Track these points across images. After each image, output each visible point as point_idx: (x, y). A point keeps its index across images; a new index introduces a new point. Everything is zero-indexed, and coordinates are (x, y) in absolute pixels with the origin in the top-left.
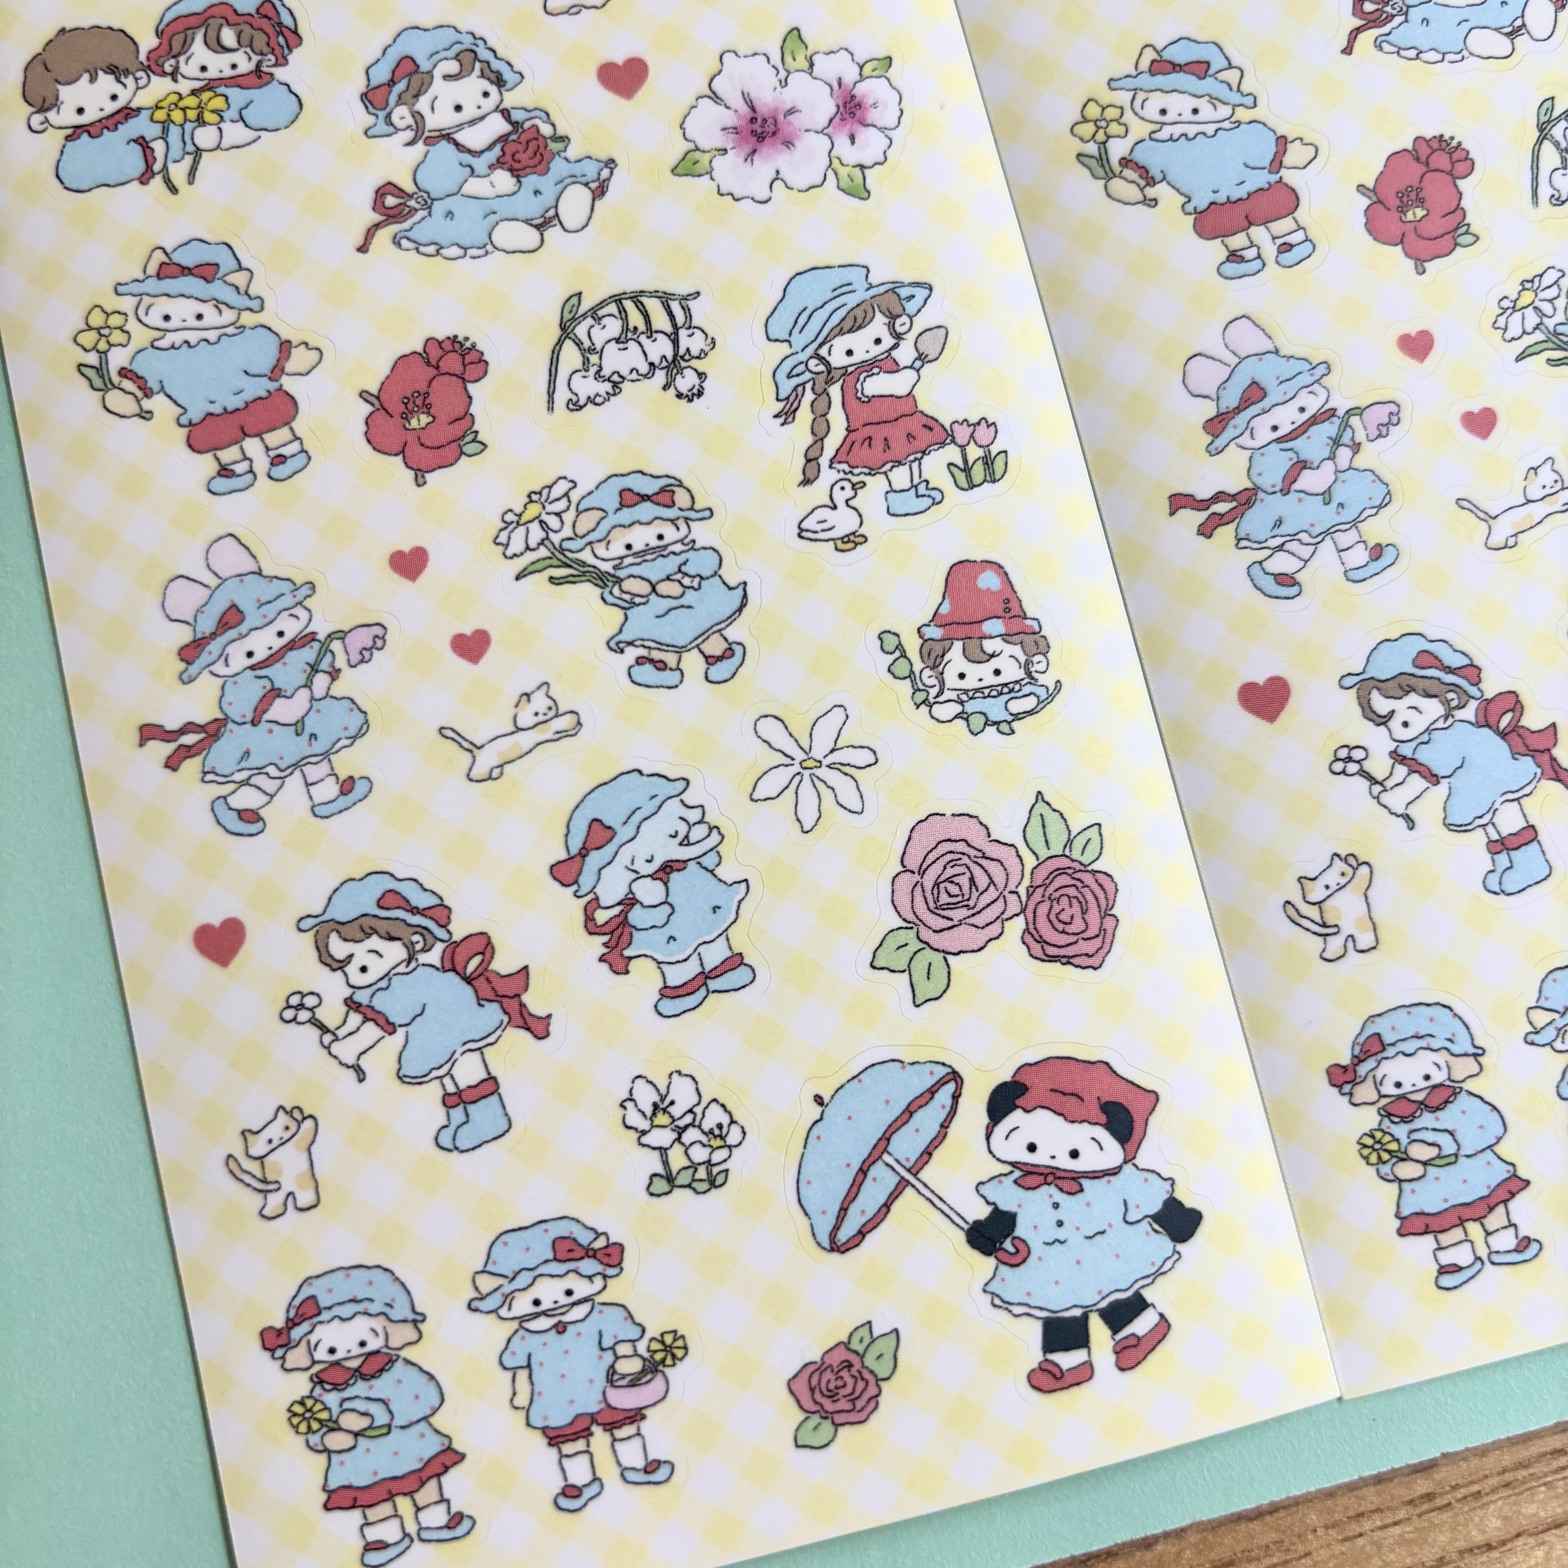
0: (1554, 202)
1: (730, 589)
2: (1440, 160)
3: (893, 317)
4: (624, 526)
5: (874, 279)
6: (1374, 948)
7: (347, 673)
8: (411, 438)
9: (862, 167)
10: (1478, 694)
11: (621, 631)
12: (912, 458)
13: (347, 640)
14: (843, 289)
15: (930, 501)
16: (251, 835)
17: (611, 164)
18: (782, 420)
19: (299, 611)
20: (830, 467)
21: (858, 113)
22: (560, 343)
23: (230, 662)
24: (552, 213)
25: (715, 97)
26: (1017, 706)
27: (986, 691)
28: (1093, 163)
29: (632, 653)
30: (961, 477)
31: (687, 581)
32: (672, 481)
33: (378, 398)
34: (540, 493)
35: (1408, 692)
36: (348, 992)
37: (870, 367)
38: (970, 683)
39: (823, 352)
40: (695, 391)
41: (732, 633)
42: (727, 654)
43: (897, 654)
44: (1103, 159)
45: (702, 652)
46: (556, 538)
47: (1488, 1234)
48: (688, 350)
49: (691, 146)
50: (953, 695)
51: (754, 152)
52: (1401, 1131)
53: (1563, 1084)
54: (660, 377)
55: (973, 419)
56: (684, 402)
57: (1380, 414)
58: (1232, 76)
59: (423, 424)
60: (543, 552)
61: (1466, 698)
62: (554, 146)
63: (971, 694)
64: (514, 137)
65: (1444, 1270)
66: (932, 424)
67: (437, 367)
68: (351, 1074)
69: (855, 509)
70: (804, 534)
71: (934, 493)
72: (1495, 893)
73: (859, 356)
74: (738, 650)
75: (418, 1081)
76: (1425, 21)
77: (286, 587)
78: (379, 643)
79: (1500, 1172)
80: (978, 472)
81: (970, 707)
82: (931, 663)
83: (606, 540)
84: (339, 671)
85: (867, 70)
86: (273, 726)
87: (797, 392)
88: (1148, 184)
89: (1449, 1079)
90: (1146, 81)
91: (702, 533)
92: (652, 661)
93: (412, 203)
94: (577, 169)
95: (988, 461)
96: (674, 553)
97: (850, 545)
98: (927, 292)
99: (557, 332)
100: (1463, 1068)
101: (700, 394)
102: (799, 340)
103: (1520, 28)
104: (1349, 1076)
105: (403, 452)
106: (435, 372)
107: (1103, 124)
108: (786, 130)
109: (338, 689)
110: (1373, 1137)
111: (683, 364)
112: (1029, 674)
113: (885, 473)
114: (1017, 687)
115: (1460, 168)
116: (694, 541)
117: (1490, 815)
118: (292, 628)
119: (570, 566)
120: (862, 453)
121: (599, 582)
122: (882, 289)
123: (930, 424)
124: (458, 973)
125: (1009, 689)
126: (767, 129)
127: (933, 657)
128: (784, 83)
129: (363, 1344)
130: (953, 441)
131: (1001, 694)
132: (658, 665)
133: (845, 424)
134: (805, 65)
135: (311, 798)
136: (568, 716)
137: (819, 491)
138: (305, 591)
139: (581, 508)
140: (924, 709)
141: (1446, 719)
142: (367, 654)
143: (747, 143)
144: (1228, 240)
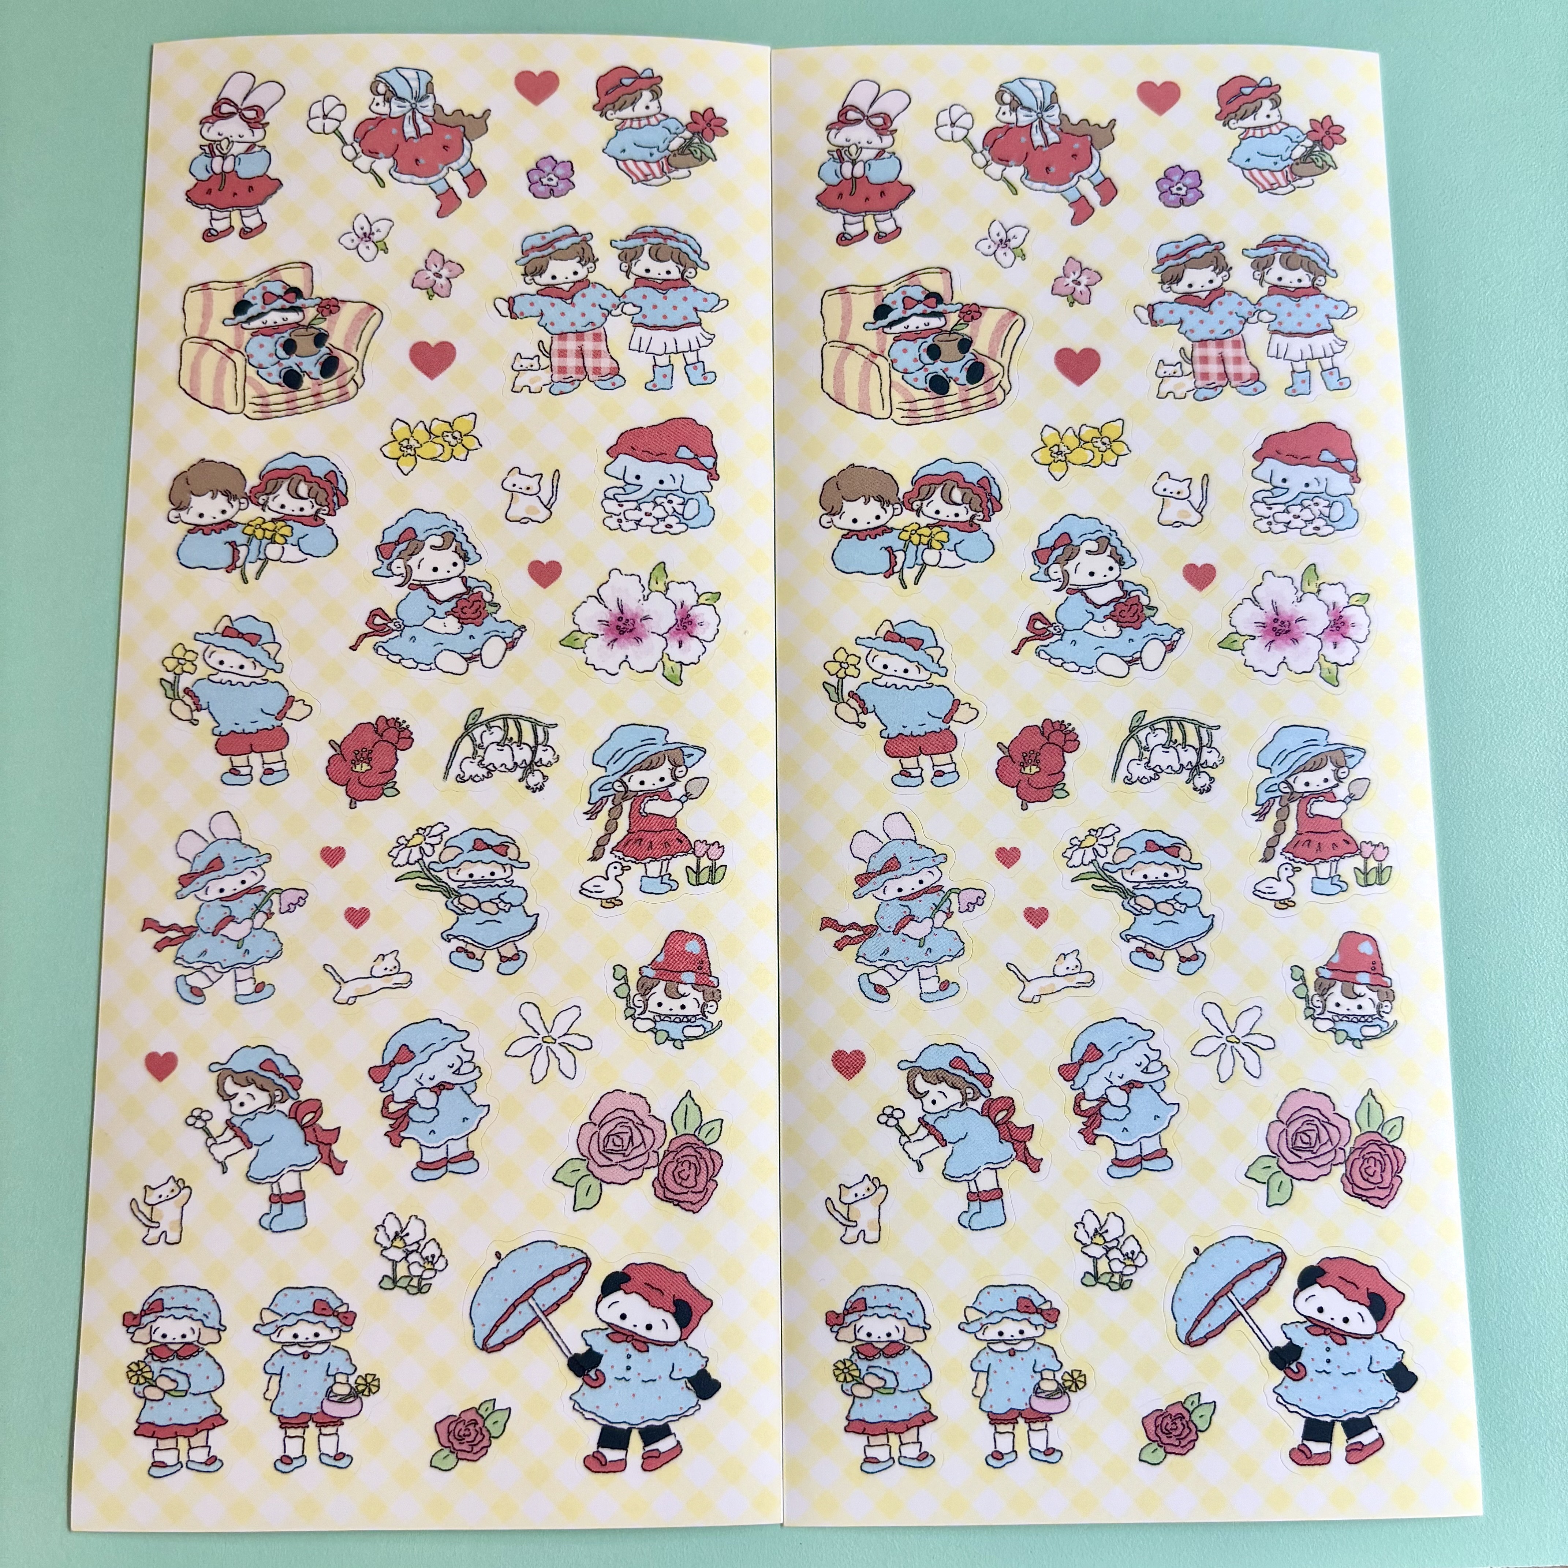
0: (1126, 781)
1: (528, 916)
2: (1057, 737)
3: (675, 765)
4: (471, 862)
5: (670, 739)
6: (876, 1242)
7: (277, 916)
8: (354, 777)
9: (681, 663)
10: (987, 1094)
11: (452, 928)
12: (664, 858)
13: (282, 896)
14: (649, 741)
15: (669, 887)
16: (195, 1004)
17: (522, 628)
18: (588, 816)
19: (258, 870)
20: (611, 853)
21: (689, 627)
22: (462, 737)
23: (209, 892)
24: (477, 652)
25: (600, 599)
26: (689, 1032)
27: (673, 1018)
28: (831, 690)
29: (455, 944)
30: (693, 877)
31: (501, 905)
32: (509, 840)
33: (340, 747)
34: (425, 830)
35: (941, 1082)
36: (229, 1116)
37: (652, 794)
38: (663, 1010)
39: (626, 779)
40: (538, 786)
41: (521, 945)
42: (515, 958)
43: (623, 981)
44: (838, 689)
45: (499, 953)
46: (427, 860)
47: (902, 1444)
48: (541, 759)
49: (576, 628)
50: (651, 1016)
51: (615, 640)
52: (863, 1365)
53: (976, 1361)
54: (519, 772)
55: (710, 842)
56: (530, 791)
57: (972, 896)
58: (936, 653)
59: (363, 770)
60: (417, 867)
61: (978, 1094)
62: (490, 609)
63: (662, 1017)
64: (466, 596)
65: (867, 1460)
66: (683, 839)
67: (382, 736)
68: (219, 1168)
69: (620, 883)
70: (583, 891)
71: (672, 883)
72: (965, 1227)
73: (647, 787)
74: (523, 956)
75: (258, 1182)
76: (1074, 642)
77: (255, 853)
78: (301, 902)
79: (920, 1407)
80: (704, 876)
81: (659, 1026)
82: (642, 991)
83: (458, 868)
84: (273, 914)
85: (702, 600)
86: (225, 939)
87: (602, 801)
88: (863, 712)
89: (903, 1339)
90: (880, 644)
91: (519, 877)
92: (466, 951)
93: (391, 625)
94: (500, 627)
95: (713, 870)
96: (498, 886)
97: (611, 905)
98: (702, 753)
99: (463, 730)
100: (913, 1334)
101: (541, 789)
102: (612, 768)
103: (1137, 659)
104: (840, 1321)
105: (347, 785)
106: (380, 738)
107: (845, 666)
108: (639, 630)
109: (269, 926)
110: (845, 1364)
111: (536, 768)
112: (703, 1013)
113: (645, 864)
114: (693, 1019)
115: (1069, 745)
116: (513, 881)
117: (974, 1175)
118: (251, 880)
119: (431, 880)
120: (634, 848)
121: (446, 894)
122: (674, 746)
123: (682, 838)
124: (297, 1121)
125: (688, 1020)
126: (627, 627)
127: (644, 988)
128: (646, 599)
129: (184, 1336)
130: (694, 853)
131: (681, 1021)
132: (470, 955)
133: (627, 828)
134: (663, 589)
135: (236, 990)
136: (405, 974)
137: (599, 867)
138: (264, 858)
139: (448, 845)
140: (630, 1020)
141: (962, 1105)
142: (292, 907)
143: (613, 633)
144: (903, 760)
